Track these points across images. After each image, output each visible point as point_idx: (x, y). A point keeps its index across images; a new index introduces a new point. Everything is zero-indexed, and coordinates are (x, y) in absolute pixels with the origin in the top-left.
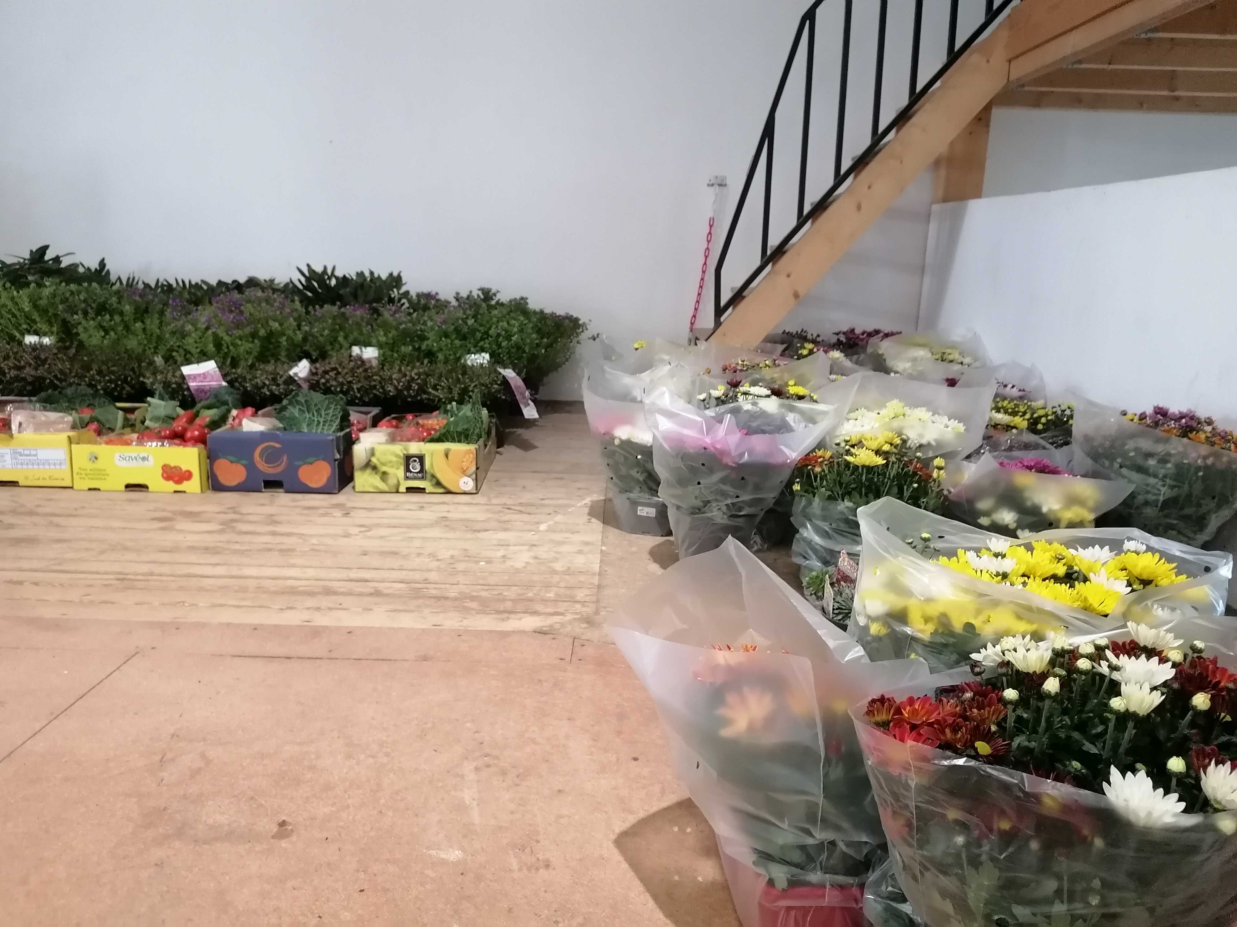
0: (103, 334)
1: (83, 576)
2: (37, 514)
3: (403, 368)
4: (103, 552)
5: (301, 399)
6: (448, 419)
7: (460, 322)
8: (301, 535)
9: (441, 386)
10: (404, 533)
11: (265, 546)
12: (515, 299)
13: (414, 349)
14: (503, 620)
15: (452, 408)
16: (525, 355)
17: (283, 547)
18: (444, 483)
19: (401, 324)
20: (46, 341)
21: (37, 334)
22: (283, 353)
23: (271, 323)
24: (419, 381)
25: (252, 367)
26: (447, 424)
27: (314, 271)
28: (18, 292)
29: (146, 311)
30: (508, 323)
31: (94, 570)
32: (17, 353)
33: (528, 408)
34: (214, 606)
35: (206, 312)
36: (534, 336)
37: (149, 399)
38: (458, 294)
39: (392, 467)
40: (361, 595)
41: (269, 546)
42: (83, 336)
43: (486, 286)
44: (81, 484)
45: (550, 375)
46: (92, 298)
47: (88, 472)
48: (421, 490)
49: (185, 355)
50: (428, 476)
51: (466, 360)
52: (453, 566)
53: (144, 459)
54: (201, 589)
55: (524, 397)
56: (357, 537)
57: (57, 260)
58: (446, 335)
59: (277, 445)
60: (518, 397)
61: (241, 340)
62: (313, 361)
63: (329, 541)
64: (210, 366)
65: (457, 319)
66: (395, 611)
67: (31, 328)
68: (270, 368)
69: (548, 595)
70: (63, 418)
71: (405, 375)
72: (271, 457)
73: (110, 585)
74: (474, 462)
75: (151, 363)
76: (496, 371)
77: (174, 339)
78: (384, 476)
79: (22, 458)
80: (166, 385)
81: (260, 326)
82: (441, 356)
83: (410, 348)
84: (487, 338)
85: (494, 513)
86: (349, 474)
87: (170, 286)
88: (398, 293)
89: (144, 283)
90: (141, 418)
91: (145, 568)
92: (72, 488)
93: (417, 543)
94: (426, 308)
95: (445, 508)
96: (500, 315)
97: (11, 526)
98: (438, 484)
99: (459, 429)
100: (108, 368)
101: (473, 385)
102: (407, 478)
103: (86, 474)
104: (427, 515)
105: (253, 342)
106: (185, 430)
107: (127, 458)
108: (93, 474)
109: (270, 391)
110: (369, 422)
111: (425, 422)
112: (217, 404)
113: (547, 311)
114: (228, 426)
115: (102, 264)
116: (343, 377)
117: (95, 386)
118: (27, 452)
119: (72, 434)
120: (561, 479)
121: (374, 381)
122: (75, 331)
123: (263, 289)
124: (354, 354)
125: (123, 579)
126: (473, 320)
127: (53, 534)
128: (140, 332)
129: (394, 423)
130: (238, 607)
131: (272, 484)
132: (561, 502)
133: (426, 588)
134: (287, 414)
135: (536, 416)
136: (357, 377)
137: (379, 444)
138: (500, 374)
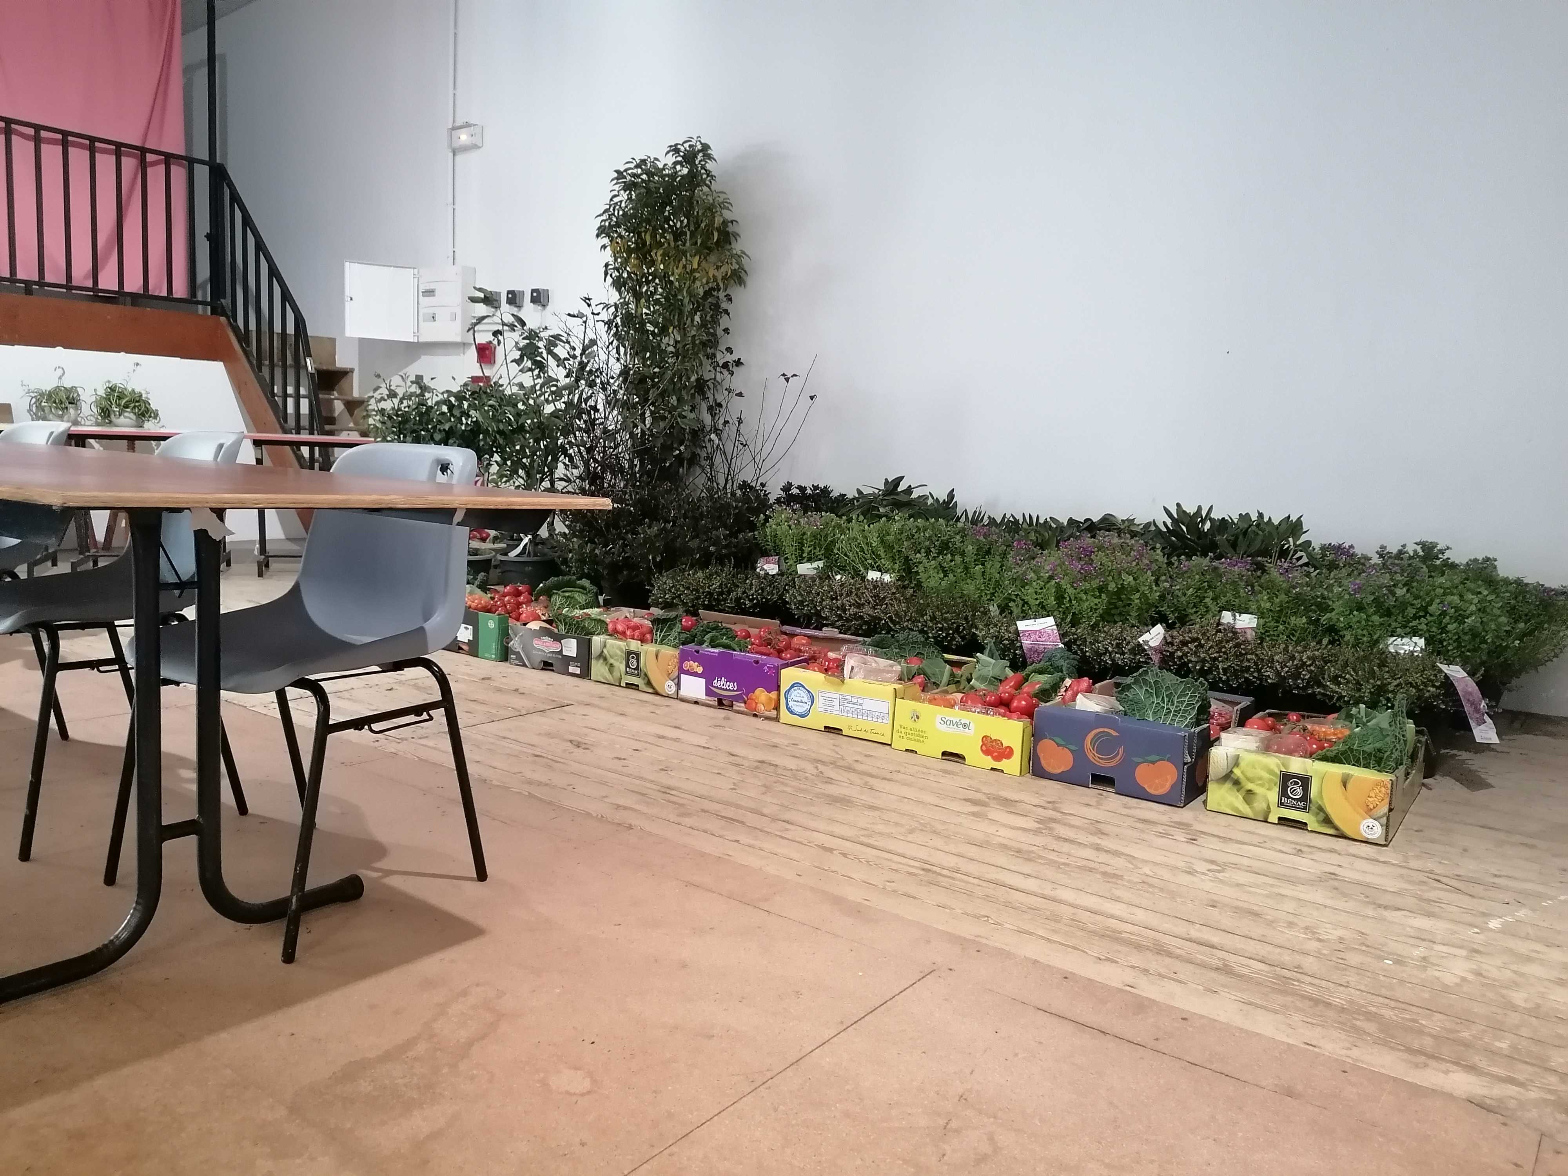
0: (942, 575)
1: (889, 856)
2: (854, 771)
3: (1290, 648)
4: (911, 831)
5: (1150, 678)
6: (1351, 729)
7: (1385, 591)
8: (1131, 858)
9: (1344, 678)
10: (1272, 886)
11: (1085, 863)
12: (1476, 560)
13: (1310, 622)
14: (1417, 1066)
15: (1359, 712)
16: (1484, 646)
17: (1109, 869)
18: (1337, 822)
19: (1294, 587)
20: (887, 578)
21: (880, 571)
22: (1134, 614)
23: (1124, 576)
24: (1312, 668)
25: (1093, 627)
26: (1350, 736)
27: (1184, 512)
28: (869, 526)
29: (988, 552)
30: (1461, 596)
31: (900, 851)
32: (859, 589)
33: (1482, 727)
34: (1021, 932)
35: (1052, 559)
36: (1503, 619)
37: (978, 654)
38: (1383, 547)
39: (1262, 785)
40: (1203, 965)
41: (1092, 865)
42: (922, 576)
43: (1429, 539)
44: (900, 744)
45: (1524, 676)
46: (936, 536)
47: (908, 731)
48: (1301, 825)
49: (1023, 606)
50: (1313, 808)
51: (1387, 646)
52: (1341, 955)
53: (965, 725)
54: (1008, 904)
55: (1477, 710)
56: (1203, 877)
57: (909, 490)
58: (1360, 608)
59: (1115, 733)
60: (1468, 708)
61: (1086, 593)
62: (1169, 627)
63: (1166, 874)
64: (1049, 622)
65: (1380, 587)
66: (1251, 1004)
67: (875, 563)
68: (1115, 631)
69: (1497, 1044)
70: (892, 666)
71: (1293, 658)
72: (1105, 746)
73: (915, 875)
74: (1387, 800)
75: (986, 613)
76: (1434, 667)
77: (1014, 588)
78: (1249, 795)
79: (848, 705)
80: (998, 640)
81: (1110, 578)
82: (1348, 636)
83: (1304, 620)
84: (1424, 617)
85: (1411, 882)
86: (1200, 784)
87: (1016, 522)
88: (1294, 544)
89: (989, 517)
90: (968, 675)
91: (951, 861)
92: (890, 745)
93: (1290, 906)
94: (1333, 566)
95: (1335, 859)
96: (1448, 584)
97: (829, 781)
98: (1327, 821)
99: (1368, 748)
100: (942, 614)
101: (1395, 683)
102: (1282, 804)
103: (906, 733)
104: (1306, 865)
105: (1100, 597)
106: (1012, 698)
107: (948, 723)
108: (912, 734)
109: (1113, 660)
110: (1235, 717)
111: (1317, 728)
112: (1051, 669)
113: (1530, 579)
114: (1058, 699)
115: (951, 495)
116: (1206, 652)
117: (926, 633)
118: (854, 700)
119: (897, 686)
120: (1532, 847)
121: (1248, 661)
122: (915, 569)
123: (1120, 531)
124: (1223, 621)
125: (929, 870)
126: (1405, 590)
127: (867, 798)
128: (978, 576)
129: (1270, 721)
130: (1049, 941)
131: (1101, 780)
132: (1529, 886)
133: (1298, 981)
134: (1130, 694)
135: (1495, 740)
136: (1225, 653)
137: (1246, 750)
138: (1441, 671)
